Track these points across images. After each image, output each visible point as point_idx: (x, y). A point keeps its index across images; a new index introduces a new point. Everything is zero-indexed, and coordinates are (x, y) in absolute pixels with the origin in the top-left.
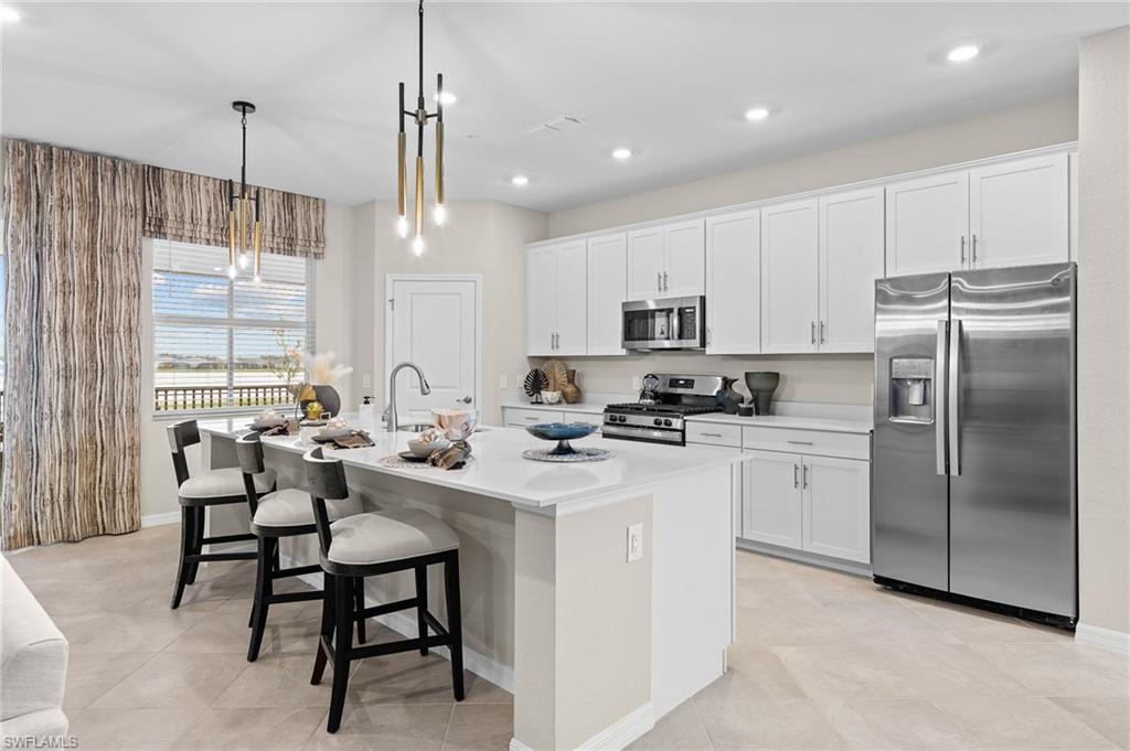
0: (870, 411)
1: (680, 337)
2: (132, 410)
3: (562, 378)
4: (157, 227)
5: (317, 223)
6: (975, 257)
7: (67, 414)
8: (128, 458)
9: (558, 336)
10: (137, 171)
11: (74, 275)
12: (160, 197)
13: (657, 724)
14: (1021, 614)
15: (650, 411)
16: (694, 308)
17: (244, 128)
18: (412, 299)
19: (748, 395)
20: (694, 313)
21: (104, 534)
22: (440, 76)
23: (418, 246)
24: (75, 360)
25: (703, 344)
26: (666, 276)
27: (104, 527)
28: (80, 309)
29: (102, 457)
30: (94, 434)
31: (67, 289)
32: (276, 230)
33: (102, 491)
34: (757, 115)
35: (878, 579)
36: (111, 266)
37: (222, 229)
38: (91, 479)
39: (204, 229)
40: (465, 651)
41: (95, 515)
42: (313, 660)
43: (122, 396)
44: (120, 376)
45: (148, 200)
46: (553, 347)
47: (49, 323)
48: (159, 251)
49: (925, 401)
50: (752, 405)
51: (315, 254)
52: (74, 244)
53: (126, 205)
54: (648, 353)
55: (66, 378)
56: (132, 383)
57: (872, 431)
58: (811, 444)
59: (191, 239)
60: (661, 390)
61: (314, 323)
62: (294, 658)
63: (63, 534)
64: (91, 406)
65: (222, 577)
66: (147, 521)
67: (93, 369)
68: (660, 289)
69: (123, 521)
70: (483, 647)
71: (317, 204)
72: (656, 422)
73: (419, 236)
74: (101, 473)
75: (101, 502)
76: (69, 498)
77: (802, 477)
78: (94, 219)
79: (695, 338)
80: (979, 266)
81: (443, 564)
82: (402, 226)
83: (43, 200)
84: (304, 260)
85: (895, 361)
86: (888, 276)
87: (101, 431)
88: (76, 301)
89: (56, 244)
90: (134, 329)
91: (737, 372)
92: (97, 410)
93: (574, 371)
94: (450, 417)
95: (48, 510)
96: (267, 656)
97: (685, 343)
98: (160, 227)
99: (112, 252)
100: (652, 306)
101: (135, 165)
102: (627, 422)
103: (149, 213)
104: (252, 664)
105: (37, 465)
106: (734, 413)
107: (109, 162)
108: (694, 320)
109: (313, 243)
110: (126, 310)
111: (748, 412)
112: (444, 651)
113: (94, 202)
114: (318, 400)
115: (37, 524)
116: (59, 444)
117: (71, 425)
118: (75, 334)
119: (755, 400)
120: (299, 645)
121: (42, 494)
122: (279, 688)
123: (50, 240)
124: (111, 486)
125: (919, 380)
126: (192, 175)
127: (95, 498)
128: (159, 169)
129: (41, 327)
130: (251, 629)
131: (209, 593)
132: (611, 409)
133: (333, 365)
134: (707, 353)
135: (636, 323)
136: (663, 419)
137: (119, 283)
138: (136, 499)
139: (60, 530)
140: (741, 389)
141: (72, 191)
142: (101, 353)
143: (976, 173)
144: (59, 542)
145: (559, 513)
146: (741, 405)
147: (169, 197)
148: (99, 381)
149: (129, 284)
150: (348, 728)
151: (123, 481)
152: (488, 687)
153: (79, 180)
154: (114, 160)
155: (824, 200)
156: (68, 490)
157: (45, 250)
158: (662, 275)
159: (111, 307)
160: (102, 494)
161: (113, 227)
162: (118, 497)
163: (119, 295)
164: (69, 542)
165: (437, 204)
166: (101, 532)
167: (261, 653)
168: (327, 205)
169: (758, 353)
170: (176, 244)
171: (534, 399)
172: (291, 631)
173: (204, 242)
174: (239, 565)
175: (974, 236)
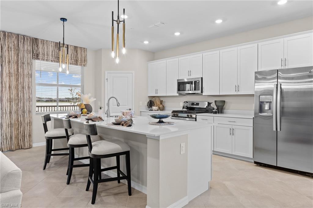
0: (253, 112)
1: (195, 90)
2: (30, 112)
3: (159, 103)
4: (36, 56)
5: (84, 56)
6: (285, 65)
7: (10, 113)
8: (28, 126)
9: (157, 90)
10: (31, 39)
11: (12, 71)
12: (38, 47)
13: (189, 202)
14: (299, 173)
15: (186, 112)
16: (199, 81)
17: (64, 26)
18: (113, 78)
19: (215, 108)
20: (199, 82)
21: (21, 149)
22: (124, 9)
23: (117, 61)
24: (13, 96)
25: (202, 92)
26: (190, 71)
27: (21, 147)
28: (14, 81)
29: (21, 125)
30: (18, 119)
31: (10, 75)
32: (72, 58)
33: (21, 136)
34: (219, 21)
35: (255, 163)
36: (23, 68)
37: (56, 57)
38: (17, 132)
39: (51, 57)
40: (132, 182)
41: (19, 143)
42: (86, 184)
43: (27, 107)
44: (26, 101)
45: (34, 48)
46: (156, 93)
47: (5, 85)
48: (38, 64)
49: (270, 108)
50: (217, 110)
51: (84, 65)
52: (12, 62)
53: (28, 50)
54: (185, 95)
55: (10, 102)
56: (29, 104)
57: (253, 118)
58: (235, 122)
59: (47, 60)
60: (189, 106)
61: (83, 86)
62: (80, 184)
63: (9, 148)
64: (17, 110)
65: (58, 161)
66: (34, 145)
67: (18, 99)
68: (189, 75)
69: (27, 145)
70: (137, 180)
71: (84, 49)
72: (187, 116)
73: (118, 58)
74: (21, 130)
75: (20, 139)
76: (11, 138)
77: (232, 132)
78: (18, 54)
79: (199, 90)
80: (287, 67)
81: (125, 155)
82: (113, 54)
83: (3, 48)
84: (80, 67)
85: (261, 96)
86: (259, 71)
87: (20, 118)
88: (13, 78)
89: (7, 61)
90: (30, 87)
91: (212, 100)
92: (19, 111)
93: (162, 101)
94: (126, 112)
95: (5, 141)
96: (72, 183)
97: (196, 92)
98: (37, 56)
99: (23, 64)
100: (186, 80)
101: (30, 38)
102: (179, 116)
103: (34, 52)
104: (68, 185)
105: (2, 128)
106: (211, 113)
107: (22, 37)
108: (199, 84)
109: (83, 62)
110: (28, 82)
111: (215, 113)
112: (125, 181)
113: (18, 49)
114: (86, 108)
115: (2, 145)
116: (8, 121)
117: (12, 116)
118: (13, 88)
119: (218, 109)
120: (82, 180)
121: (3, 136)
122: (76, 192)
123: (5, 60)
124: (23, 134)
125: (268, 102)
126: (47, 41)
127: (19, 138)
128: (37, 39)
129: (3, 86)
130: (68, 176)
131: (54, 165)
132: (174, 112)
133: (90, 98)
134: (203, 95)
135: (181, 86)
136: (190, 115)
137: (25, 73)
138: (31, 138)
139: (8, 147)
140: (213, 105)
141: (11, 45)
142: (20, 94)
143: (286, 39)
144: (8, 151)
145: (161, 138)
146: (213, 110)
147: (40, 47)
148: (20, 103)
149: (28, 74)
150: (97, 203)
151: (27, 133)
152: (139, 192)
153: (13, 42)
154: (24, 36)
155: (239, 48)
156: (11, 135)
157: (4, 63)
158: (189, 71)
159: (23, 80)
160: (21, 137)
161: (24, 56)
162: (26, 138)
163: (25, 77)
164: (11, 151)
165: (123, 48)
166: (21, 148)
167: (70, 182)
168: (87, 50)
169: (219, 94)
170: (42, 62)
171: (150, 109)
172: (79, 176)
173: (51, 61)
174: (63, 157)
175: (285, 58)
